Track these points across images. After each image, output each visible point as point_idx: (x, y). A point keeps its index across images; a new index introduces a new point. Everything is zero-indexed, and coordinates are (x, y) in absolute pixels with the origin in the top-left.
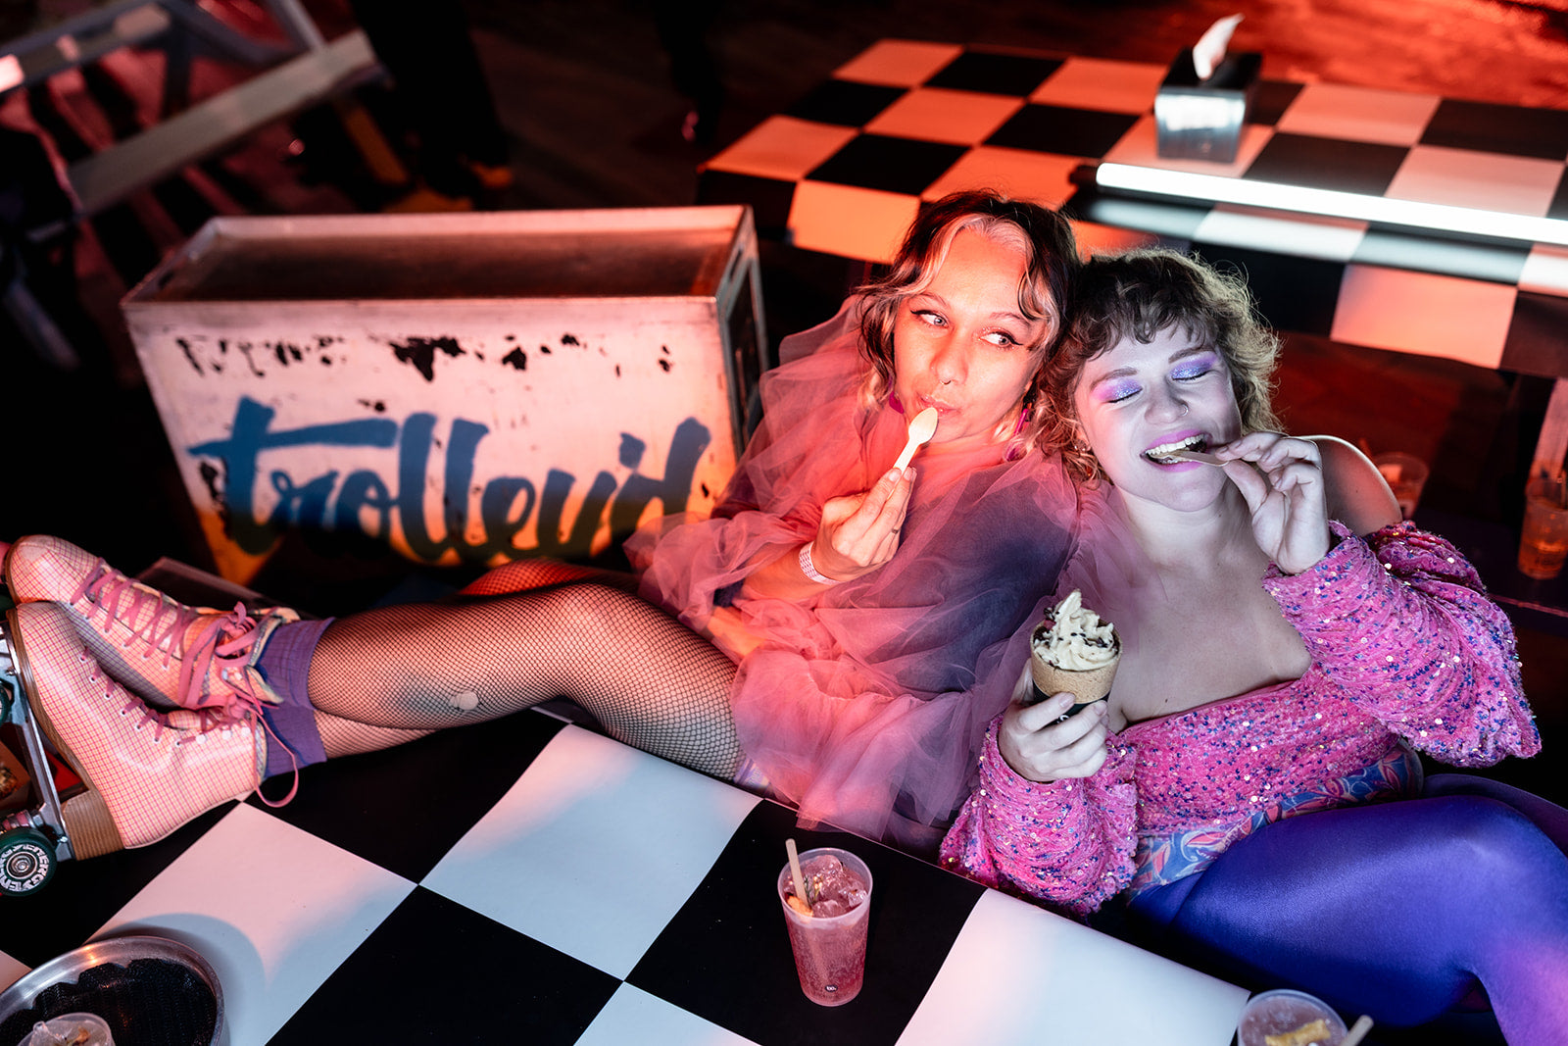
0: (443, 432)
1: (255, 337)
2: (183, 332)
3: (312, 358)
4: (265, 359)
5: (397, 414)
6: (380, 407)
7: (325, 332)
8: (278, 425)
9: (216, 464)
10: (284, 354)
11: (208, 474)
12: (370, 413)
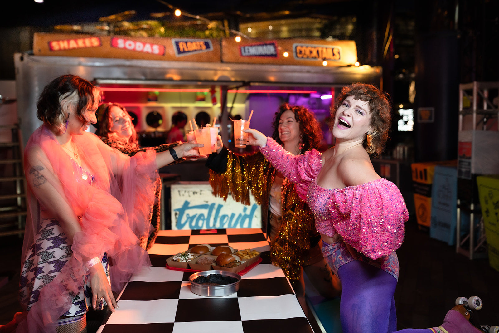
0: (216, 207)
1: (191, 190)
2: (180, 189)
3: (198, 194)
4: (191, 193)
5: (210, 203)
6: (207, 202)
7: (202, 189)
8: (190, 205)
9: (178, 212)
10: (195, 193)
11: (176, 214)
12: (205, 203)
